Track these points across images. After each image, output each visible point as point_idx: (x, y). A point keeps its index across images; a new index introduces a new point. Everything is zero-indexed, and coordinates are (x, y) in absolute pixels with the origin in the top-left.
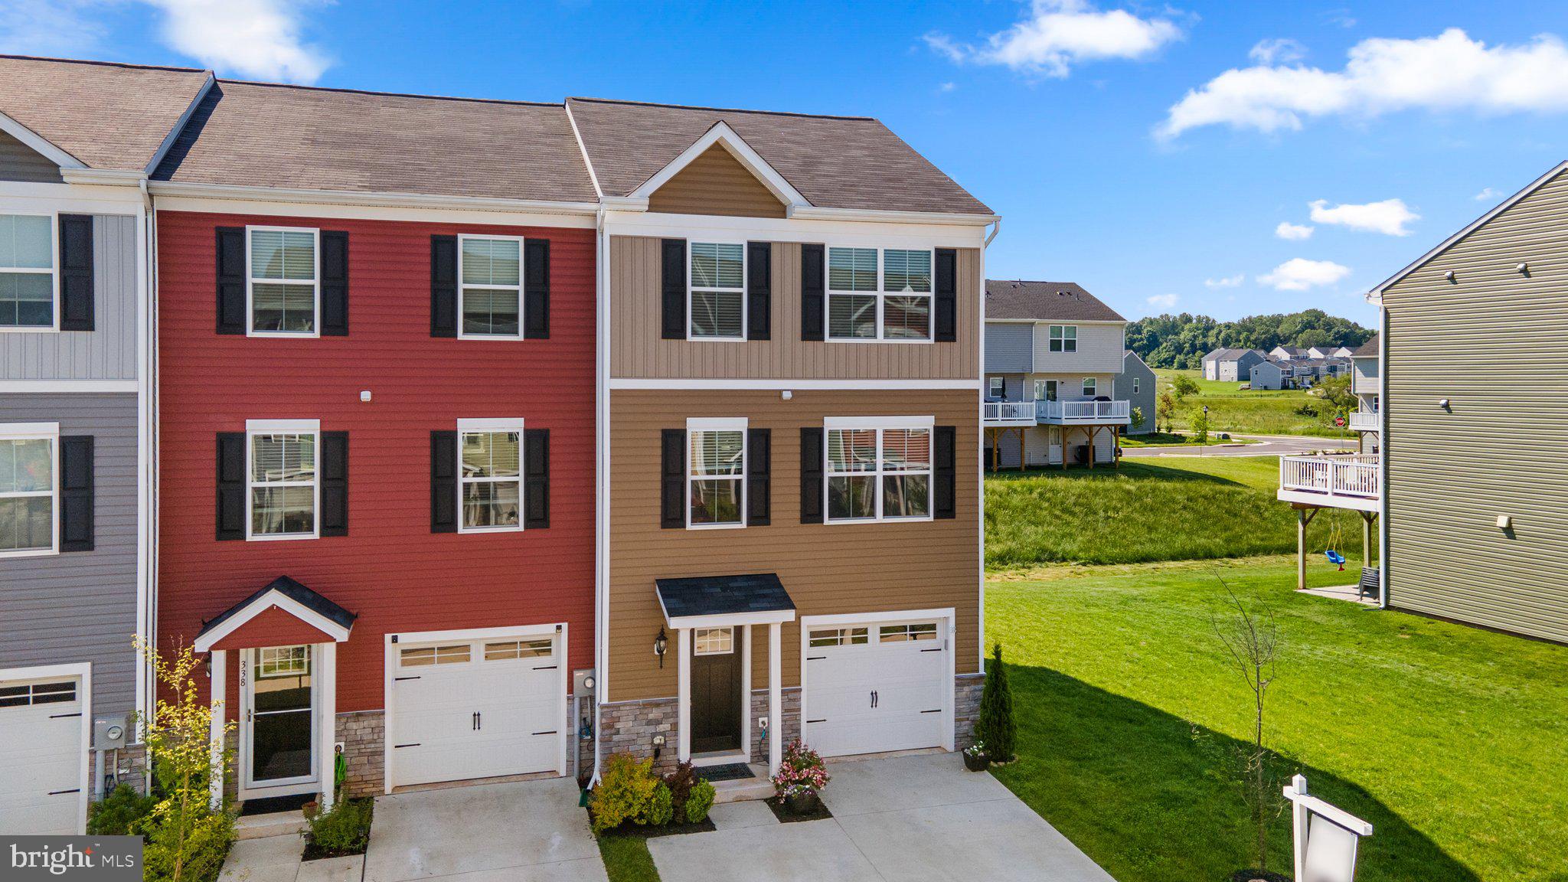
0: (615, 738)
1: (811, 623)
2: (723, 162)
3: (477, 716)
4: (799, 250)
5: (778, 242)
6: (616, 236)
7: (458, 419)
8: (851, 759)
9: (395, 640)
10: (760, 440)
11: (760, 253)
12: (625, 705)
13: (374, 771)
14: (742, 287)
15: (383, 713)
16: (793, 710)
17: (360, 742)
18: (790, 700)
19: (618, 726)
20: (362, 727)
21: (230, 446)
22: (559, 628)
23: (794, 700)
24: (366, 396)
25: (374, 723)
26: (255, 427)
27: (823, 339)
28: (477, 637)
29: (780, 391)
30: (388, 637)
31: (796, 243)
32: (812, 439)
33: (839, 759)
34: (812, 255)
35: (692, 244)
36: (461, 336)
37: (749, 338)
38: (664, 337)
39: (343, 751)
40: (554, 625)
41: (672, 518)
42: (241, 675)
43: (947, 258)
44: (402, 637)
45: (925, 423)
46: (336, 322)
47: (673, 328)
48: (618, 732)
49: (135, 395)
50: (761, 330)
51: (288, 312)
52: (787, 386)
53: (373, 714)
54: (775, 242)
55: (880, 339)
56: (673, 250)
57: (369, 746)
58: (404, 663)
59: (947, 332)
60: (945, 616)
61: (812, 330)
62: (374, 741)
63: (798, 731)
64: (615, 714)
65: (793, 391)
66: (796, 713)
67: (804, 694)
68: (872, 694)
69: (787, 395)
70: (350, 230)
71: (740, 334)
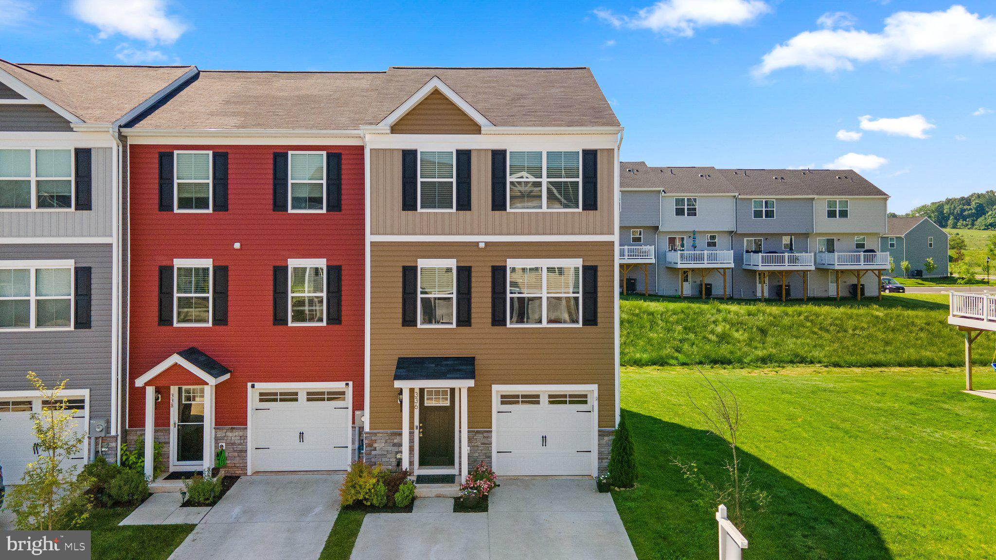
0: (373, 453)
1: (498, 390)
2: (440, 101)
3: (302, 434)
4: (490, 154)
5: (475, 150)
6: (373, 149)
7: (288, 259)
8: (526, 478)
9: (253, 386)
10: (464, 274)
11: (464, 157)
12: (378, 433)
13: (241, 461)
14: (452, 178)
15: (246, 428)
16: (487, 444)
17: (233, 444)
18: (484, 437)
19: (375, 445)
20: (235, 435)
21: (166, 272)
22: (347, 384)
23: (488, 437)
24: (237, 246)
25: (241, 434)
26: (179, 263)
27: (505, 210)
28: (302, 387)
29: (478, 243)
30: (249, 384)
31: (487, 150)
32: (499, 273)
33: (519, 477)
34: (498, 157)
35: (421, 152)
36: (290, 211)
37: (457, 210)
38: (403, 210)
39: (224, 448)
40: (344, 383)
41: (409, 320)
42: (171, 401)
43: (590, 156)
44: (256, 384)
45: (576, 263)
46: (221, 205)
47: (409, 204)
48: (375, 449)
49: (111, 245)
50: (464, 204)
51: (197, 199)
52: (482, 239)
53: (240, 429)
54: (473, 150)
55: (544, 209)
56: (409, 156)
57: (239, 447)
58: (261, 400)
59: (591, 204)
60: (592, 390)
61: (498, 204)
62: (240, 444)
63: (490, 457)
64: (373, 438)
65: (486, 243)
66: (488, 446)
67: (494, 434)
68: (543, 437)
69: (482, 245)
70: (229, 151)
71: (452, 207)
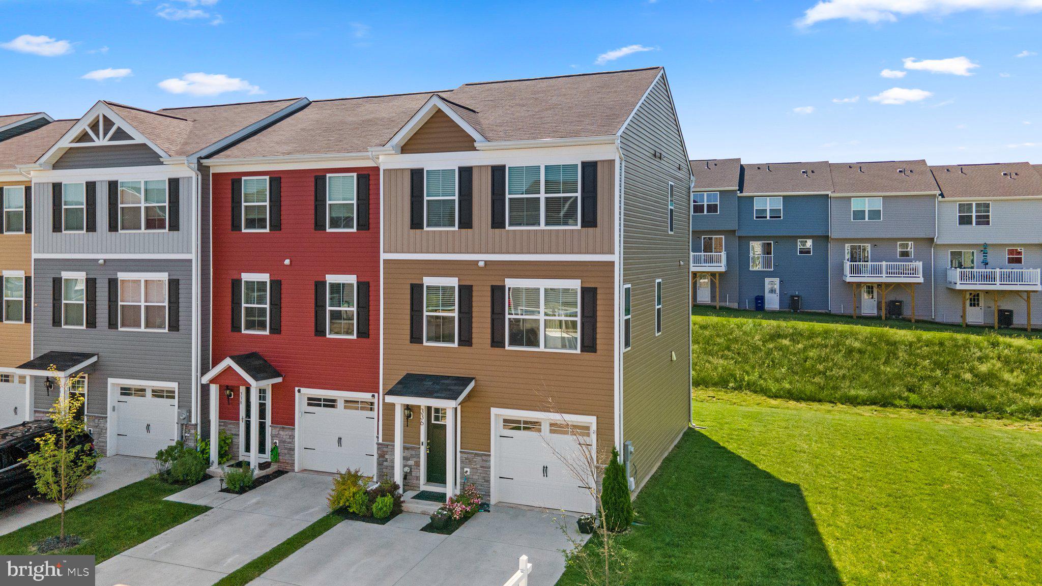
0: (385, 463)
1: (497, 414)
3: (340, 439)
4: (490, 169)
5: (476, 166)
6: (387, 170)
7: (326, 275)
8: (525, 508)
9: (299, 391)
10: (466, 292)
11: (466, 173)
12: (389, 445)
13: (290, 458)
14: (455, 196)
15: (294, 429)
16: (486, 467)
17: (284, 442)
18: (483, 460)
19: (387, 457)
20: (285, 434)
21: (236, 283)
22: (373, 396)
23: (486, 461)
24: (287, 262)
25: (290, 433)
26: (246, 277)
27: (504, 228)
28: (340, 395)
29: (478, 261)
30: (297, 389)
31: (488, 166)
32: (498, 292)
33: (520, 506)
34: (498, 172)
35: (427, 171)
36: (328, 230)
37: (459, 228)
38: (412, 228)
39: (277, 445)
40: (371, 394)
41: (416, 338)
42: (240, 399)
43: (590, 168)
44: (303, 390)
45: (575, 284)
46: (276, 225)
47: (416, 223)
48: (386, 460)
49: (190, 261)
50: (466, 222)
51: (258, 219)
52: (481, 258)
53: (289, 428)
54: (474, 166)
55: (543, 226)
56: (417, 175)
57: (288, 445)
58: (309, 404)
59: (590, 221)
60: (591, 421)
61: (497, 222)
62: (289, 443)
63: (488, 481)
64: (385, 449)
65: (486, 262)
66: (487, 470)
67: (492, 459)
68: (544, 467)
69: (481, 264)
70: (281, 176)
71: (454, 226)
